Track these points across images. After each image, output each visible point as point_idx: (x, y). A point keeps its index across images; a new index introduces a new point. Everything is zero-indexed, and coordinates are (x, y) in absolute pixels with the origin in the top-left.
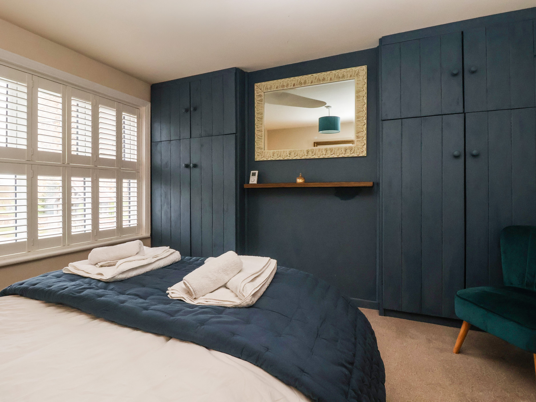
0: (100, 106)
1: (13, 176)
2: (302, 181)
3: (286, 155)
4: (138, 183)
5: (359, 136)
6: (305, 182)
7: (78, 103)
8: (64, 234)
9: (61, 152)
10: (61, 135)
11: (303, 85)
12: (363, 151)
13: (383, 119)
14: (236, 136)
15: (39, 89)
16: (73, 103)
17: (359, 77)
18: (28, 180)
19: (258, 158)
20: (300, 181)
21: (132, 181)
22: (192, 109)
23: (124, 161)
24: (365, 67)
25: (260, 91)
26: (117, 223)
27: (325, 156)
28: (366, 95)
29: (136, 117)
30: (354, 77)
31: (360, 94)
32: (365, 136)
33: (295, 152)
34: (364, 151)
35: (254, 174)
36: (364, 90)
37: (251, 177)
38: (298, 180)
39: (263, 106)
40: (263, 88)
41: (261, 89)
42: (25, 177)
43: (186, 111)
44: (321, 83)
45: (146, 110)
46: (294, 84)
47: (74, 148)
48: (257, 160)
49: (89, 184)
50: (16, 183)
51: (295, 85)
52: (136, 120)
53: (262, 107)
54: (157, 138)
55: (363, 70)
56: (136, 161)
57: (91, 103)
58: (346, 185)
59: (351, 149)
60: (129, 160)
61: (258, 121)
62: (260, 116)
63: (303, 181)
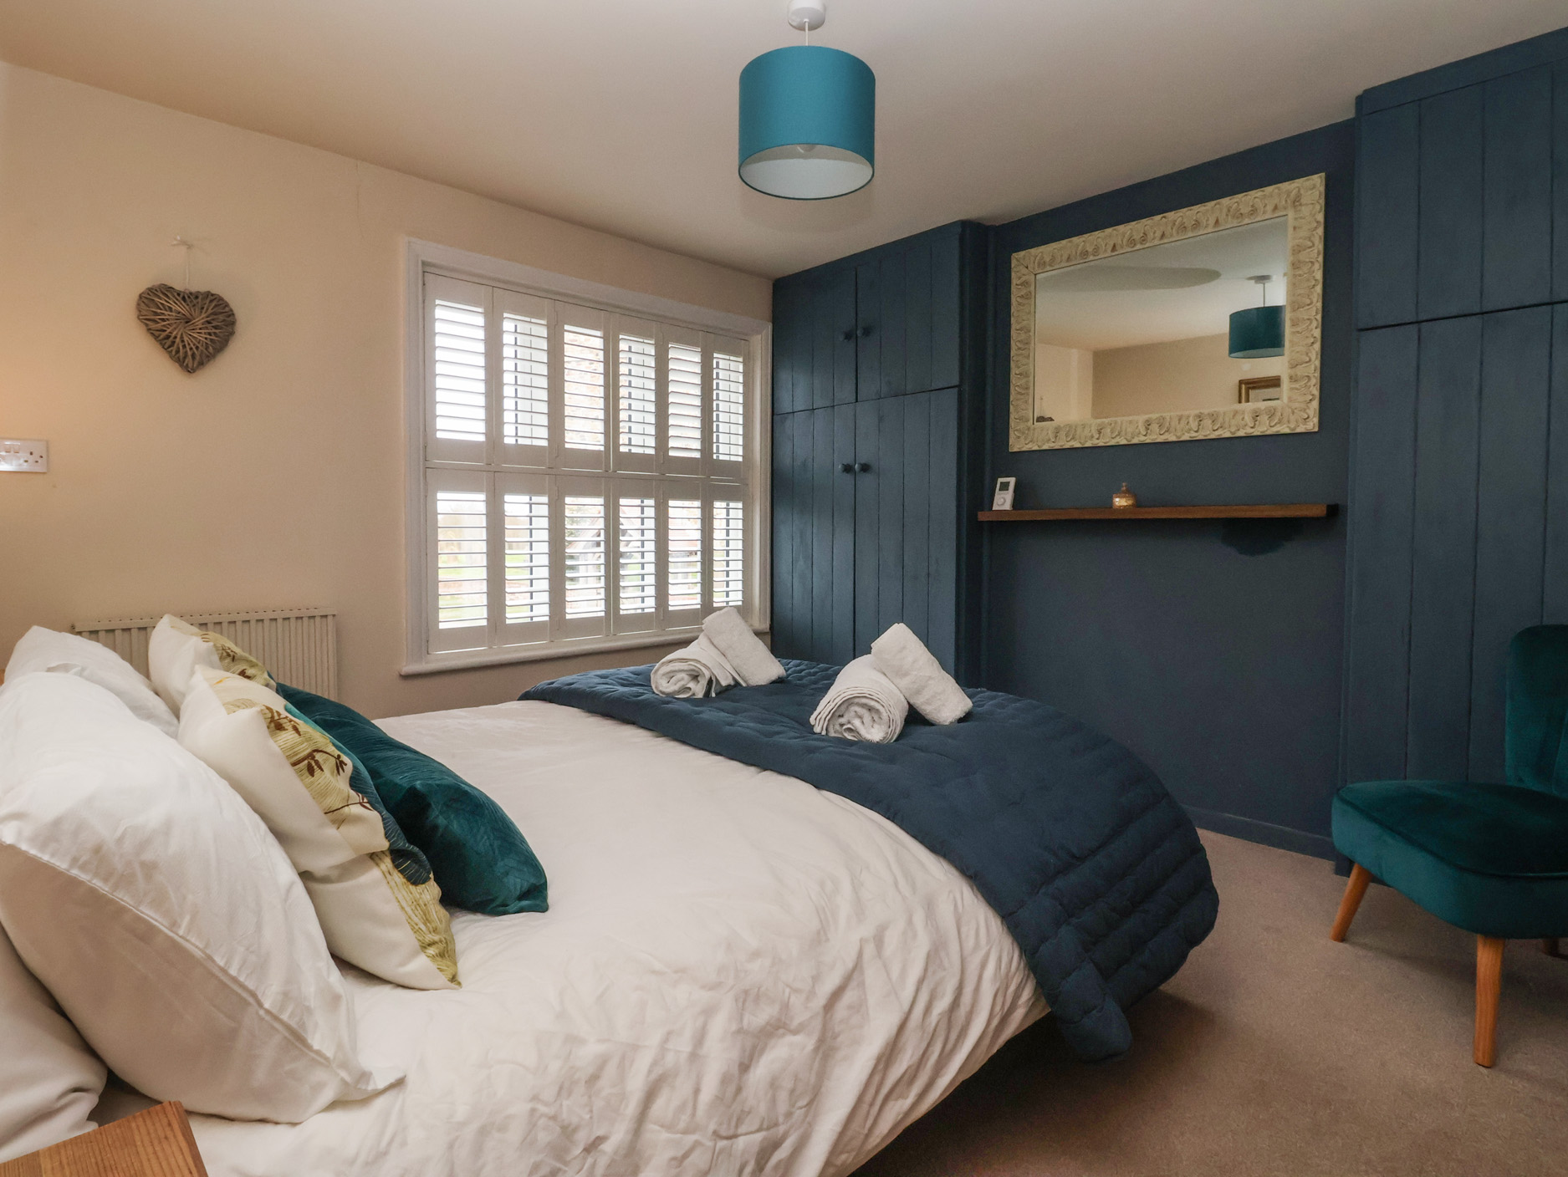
0: (670, 346)
1: (526, 498)
2: (1125, 504)
3: (1090, 434)
4: (744, 509)
5: (1296, 375)
6: (1138, 504)
7: (632, 344)
8: (607, 612)
9: (602, 448)
10: (601, 414)
11: (1138, 246)
12: (1308, 417)
13: (1361, 326)
14: (960, 394)
15: (567, 327)
16: (623, 346)
17: (1300, 210)
18: (550, 505)
19: (1017, 444)
20: (1120, 502)
21: (732, 505)
22: (859, 333)
23: (718, 460)
24: (1319, 181)
25: (1024, 271)
26: (703, 595)
27: (1195, 434)
28: (1321, 259)
29: (741, 359)
30: (1285, 208)
31: (1303, 256)
32: (1316, 375)
33: (1113, 425)
34: (1311, 417)
35: (1005, 487)
36: (1313, 245)
37: (999, 494)
38: (1117, 500)
39: (1032, 311)
40: (1032, 265)
41: (1027, 267)
42: (545, 499)
43: (845, 339)
44: (1190, 234)
45: (761, 342)
46: (1114, 246)
47: (623, 439)
48: (1015, 450)
49: (650, 512)
50: (531, 512)
51: (1118, 247)
52: (741, 368)
53: (1029, 313)
54: (785, 405)
55: (1311, 189)
56: (740, 459)
57: (653, 342)
58: (1249, 515)
59: (1272, 414)
60: (726, 458)
61: (1019, 349)
62: (1023, 336)
63: (1130, 502)
